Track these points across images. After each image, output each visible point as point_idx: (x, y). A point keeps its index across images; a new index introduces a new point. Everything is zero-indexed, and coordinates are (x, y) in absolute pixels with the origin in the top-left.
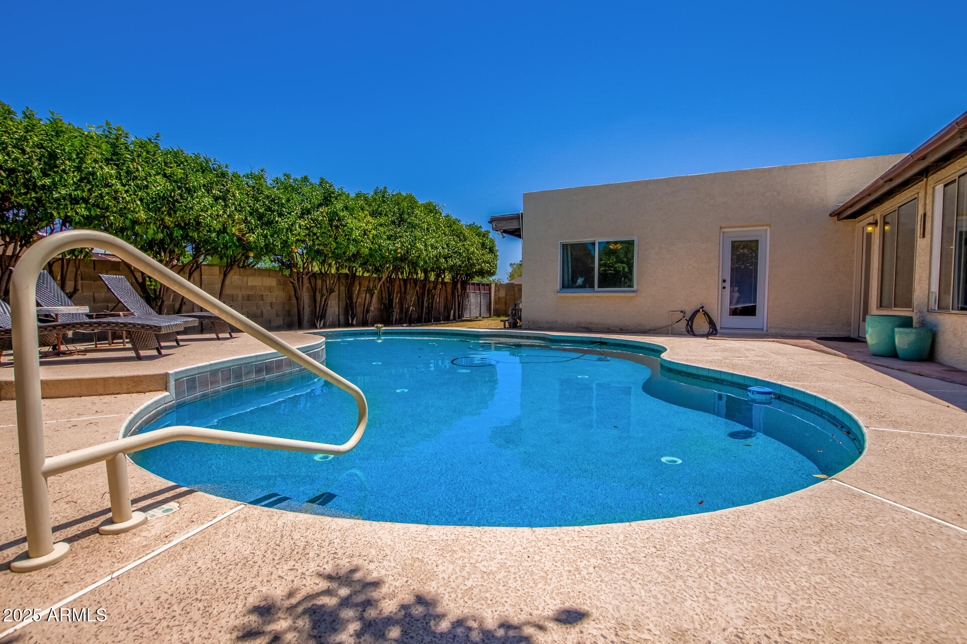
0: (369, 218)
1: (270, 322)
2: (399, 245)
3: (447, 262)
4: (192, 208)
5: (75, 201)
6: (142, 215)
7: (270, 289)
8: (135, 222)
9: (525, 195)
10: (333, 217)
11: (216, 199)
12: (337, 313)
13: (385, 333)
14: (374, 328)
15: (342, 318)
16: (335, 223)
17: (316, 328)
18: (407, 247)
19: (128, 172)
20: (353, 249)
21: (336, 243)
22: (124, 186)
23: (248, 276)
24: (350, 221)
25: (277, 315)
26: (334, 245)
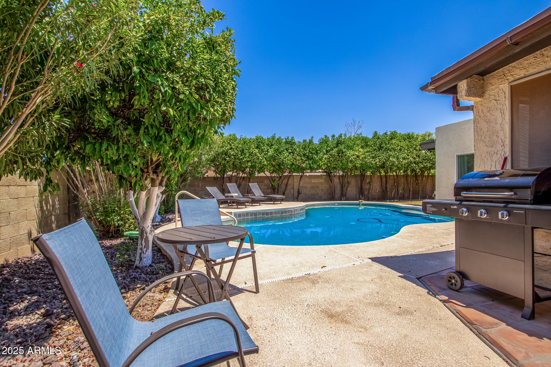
0: (360, 149)
1: (321, 197)
2: (378, 160)
3: (419, 166)
4: (281, 158)
5: (248, 162)
6: (266, 163)
7: (321, 183)
8: (264, 165)
9: (436, 128)
10: (340, 152)
11: (290, 153)
12: (355, 194)
13: (363, 205)
14: (358, 202)
15: (358, 196)
16: (340, 155)
17: (342, 201)
18: (383, 161)
19: (262, 150)
20: (350, 165)
21: (342, 163)
22: (260, 154)
23: (312, 179)
24: (349, 153)
25: (325, 194)
26: (341, 164)
